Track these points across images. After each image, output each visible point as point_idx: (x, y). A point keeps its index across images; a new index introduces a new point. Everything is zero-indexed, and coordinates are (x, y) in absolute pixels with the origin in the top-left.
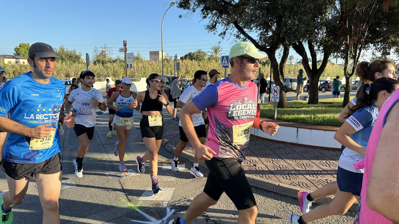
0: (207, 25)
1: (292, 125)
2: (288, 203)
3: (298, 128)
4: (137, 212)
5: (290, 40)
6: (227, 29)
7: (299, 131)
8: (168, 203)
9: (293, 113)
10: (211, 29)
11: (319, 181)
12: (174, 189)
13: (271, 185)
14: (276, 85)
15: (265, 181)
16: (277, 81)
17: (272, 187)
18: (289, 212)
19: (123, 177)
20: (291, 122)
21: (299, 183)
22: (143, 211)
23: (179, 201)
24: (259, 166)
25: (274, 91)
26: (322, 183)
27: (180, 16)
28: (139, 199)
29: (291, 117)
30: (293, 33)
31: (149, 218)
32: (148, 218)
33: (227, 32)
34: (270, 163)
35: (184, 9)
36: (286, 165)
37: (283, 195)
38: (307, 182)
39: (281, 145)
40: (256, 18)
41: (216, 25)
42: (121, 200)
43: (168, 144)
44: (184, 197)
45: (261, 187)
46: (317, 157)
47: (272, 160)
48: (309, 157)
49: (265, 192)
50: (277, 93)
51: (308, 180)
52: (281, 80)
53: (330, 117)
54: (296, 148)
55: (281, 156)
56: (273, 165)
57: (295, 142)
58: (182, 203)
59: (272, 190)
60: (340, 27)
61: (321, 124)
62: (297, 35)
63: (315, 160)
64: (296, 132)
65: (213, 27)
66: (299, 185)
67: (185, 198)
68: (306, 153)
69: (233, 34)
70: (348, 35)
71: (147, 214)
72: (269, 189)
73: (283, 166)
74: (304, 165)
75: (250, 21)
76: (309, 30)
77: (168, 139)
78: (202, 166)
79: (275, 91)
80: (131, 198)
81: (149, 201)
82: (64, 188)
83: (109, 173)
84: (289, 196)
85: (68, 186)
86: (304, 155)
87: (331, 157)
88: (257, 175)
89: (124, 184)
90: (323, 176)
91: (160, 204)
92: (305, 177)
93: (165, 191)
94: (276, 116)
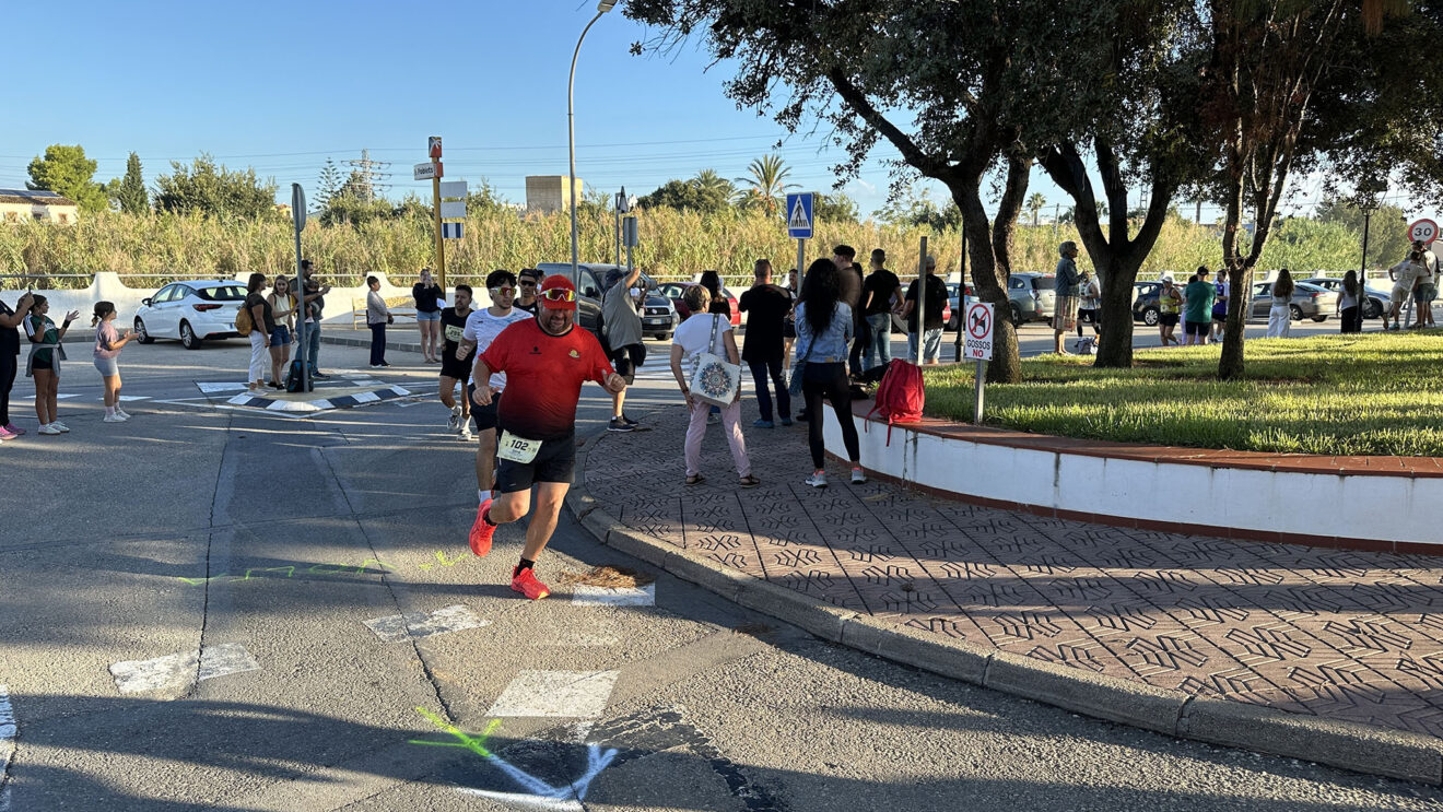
0: (734, 82)
1: (1038, 443)
3: (1058, 453)
4: (481, 759)
5: (1029, 135)
7: (1061, 466)
8: (593, 727)
9: (1044, 398)
10: (749, 95)
11: (1132, 643)
12: (613, 674)
13: (962, 658)
14: (981, 300)
15: (940, 642)
16: (985, 283)
17: (967, 666)
18: (1027, 752)
19: (430, 633)
20: (1035, 432)
21: (1061, 651)
22: (502, 756)
23: (632, 717)
24: (920, 589)
25: (973, 321)
26: (1143, 649)
27: (637, 49)
28: (488, 714)
29: (1034, 412)
30: (1043, 111)
31: (523, 781)
32: (521, 780)
33: (804, 106)
34: (960, 577)
35: (651, 22)
37: (1007, 695)
38: (1093, 647)
39: (999, 515)
40: (911, 56)
41: (765, 80)
42: (423, 716)
43: (592, 515)
44: (652, 704)
45: (927, 665)
46: (1129, 556)
47: (967, 569)
48: (1097, 555)
49: (940, 684)
50: (984, 327)
51: (1096, 639)
52: (1001, 283)
53: (1173, 414)
54: (1051, 525)
55: (997, 552)
56: (970, 585)
57: (1048, 503)
58: (644, 726)
59: (966, 676)
60: (1212, 89)
61: (1143, 438)
62: (1056, 118)
63: (1120, 566)
64: (1053, 469)
65: (752, 90)
66: (1064, 659)
67: (654, 708)
68: (1089, 543)
69: (827, 113)
70: (1238, 118)
71: (519, 767)
72: (952, 671)
73: (1006, 589)
74: (1079, 586)
75: (888, 66)
76: (1099, 102)
77: (593, 497)
78: (715, 593)
79: (977, 320)
80: (459, 710)
81: (526, 718)
82: (215, 675)
83: (378, 620)
84: (1028, 695)
85: (227, 669)
86: (1080, 548)
87: (1177, 557)
88: (912, 623)
89: (433, 658)
90: (1147, 626)
91: (563, 731)
92: (1083, 628)
93: (581, 684)
94: (980, 412)
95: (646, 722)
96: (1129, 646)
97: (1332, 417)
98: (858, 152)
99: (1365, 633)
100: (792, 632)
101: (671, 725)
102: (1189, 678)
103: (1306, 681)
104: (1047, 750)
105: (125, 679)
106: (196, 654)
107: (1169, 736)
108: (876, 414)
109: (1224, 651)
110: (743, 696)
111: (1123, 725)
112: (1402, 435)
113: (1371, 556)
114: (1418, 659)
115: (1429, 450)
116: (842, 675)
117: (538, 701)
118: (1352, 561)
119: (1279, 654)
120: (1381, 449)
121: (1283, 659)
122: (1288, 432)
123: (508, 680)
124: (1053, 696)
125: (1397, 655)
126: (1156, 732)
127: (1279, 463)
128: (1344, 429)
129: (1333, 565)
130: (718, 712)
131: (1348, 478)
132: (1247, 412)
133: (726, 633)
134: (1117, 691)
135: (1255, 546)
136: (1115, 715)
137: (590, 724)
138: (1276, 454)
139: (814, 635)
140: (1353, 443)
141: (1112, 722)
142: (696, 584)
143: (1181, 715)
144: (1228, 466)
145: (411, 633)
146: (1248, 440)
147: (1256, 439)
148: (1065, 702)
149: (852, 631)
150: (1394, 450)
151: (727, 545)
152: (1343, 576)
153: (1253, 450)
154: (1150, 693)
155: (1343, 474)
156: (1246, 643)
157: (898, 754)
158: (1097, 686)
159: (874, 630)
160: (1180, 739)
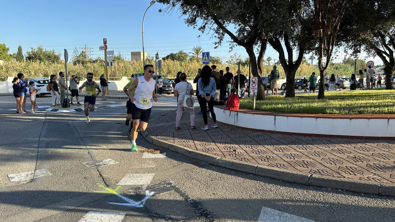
0: (187, 19)
1: (270, 114)
2: (267, 183)
3: (275, 116)
4: (115, 195)
6: (207, 23)
7: (276, 119)
8: (147, 187)
9: (271, 104)
10: (191, 23)
11: (296, 162)
12: (154, 174)
13: (250, 167)
15: (244, 163)
16: (255, 74)
17: (251, 169)
18: (268, 190)
19: (101, 165)
20: (269, 111)
21: (277, 165)
23: (158, 184)
24: (238, 151)
25: (252, 82)
26: (298, 163)
27: (160, 11)
28: (117, 184)
29: (269, 107)
30: (270, 25)
31: (127, 201)
33: (206, 26)
34: (249, 148)
35: (164, 3)
36: (265, 149)
37: (262, 176)
39: (260, 133)
40: (234, 10)
41: (195, 19)
42: (99, 185)
44: (164, 181)
45: (240, 170)
46: (294, 142)
47: (251, 146)
48: (286, 142)
49: (244, 174)
50: (255, 84)
51: (286, 162)
52: (259, 74)
53: (306, 106)
54: (274, 135)
55: (259, 142)
56: (252, 149)
57: (273, 129)
58: (162, 186)
59: (251, 172)
60: (314, 22)
61: (298, 112)
62: (273, 27)
63: (292, 144)
64: (274, 120)
65: (192, 21)
66: (277, 166)
68: (284, 139)
69: (212, 28)
70: (321, 29)
71: (126, 197)
72: (248, 171)
73: (262, 150)
74: (281, 149)
76: (285, 22)
77: (148, 132)
78: (182, 154)
80: (109, 184)
81: (128, 185)
82: (39, 177)
83: (87, 163)
84: (268, 176)
85: (42, 175)
86: (281, 140)
87: (308, 142)
88: (237, 159)
89: (102, 171)
90: (299, 158)
91: (139, 188)
92: (282, 159)
93: (144, 177)
94: (255, 107)
95: (162, 185)
96: (295, 163)
97: (348, 106)
98: (221, 39)
99: (357, 158)
100: (203, 163)
101: (169, 186)
102: (311, 170)
103: (342, 170)
104: (273, 189)
105: (12, 178)
106: (33, 172)
107: (306, 185)
108: (227, 108)
109: (320, 163)
110: (190, 178)
111: (294, 183)
112: (366, 109)
113: (359, 140)
114: (372, 164)
115: (373, 113)
116: (217, 173)
117: (132, 181)
118: (354, 142)
119: (335, 164)
120: (360, 113)
121: (336, 165)
122: (336, 109)
123: (123, 176)
124: (275, 176)
125: (366, 163)
126: (302, 184)
127: (334, 116)
128: (351, 108)
129: (349, 143)
130: (182, 182)
131: (352, 120)
132: (325, 105)
133: (185, 164)
134: (292, 174)
135: (328, 139)
136: (292, 180)
137: (147, 186)
138: (333, 115)
139: (210, 164)
140: (353, 111)
141: (291, 182)
142: (177, 152)
143: (309, 179)
144: (320, 118)
145: (96, 165)
146: (326, 111)
147: (328, 111)
148: (278, 177)
149: (219, 162)
150: (364, 113)
151: (186, 142)
152: (351, 145)
153: (327, 114)
154: (301, 174)
155: (351, 119)
156: (326, 161)
157: (232, 191)
158: (286, 173)
159: (226, 161)
160: (309, 186)
